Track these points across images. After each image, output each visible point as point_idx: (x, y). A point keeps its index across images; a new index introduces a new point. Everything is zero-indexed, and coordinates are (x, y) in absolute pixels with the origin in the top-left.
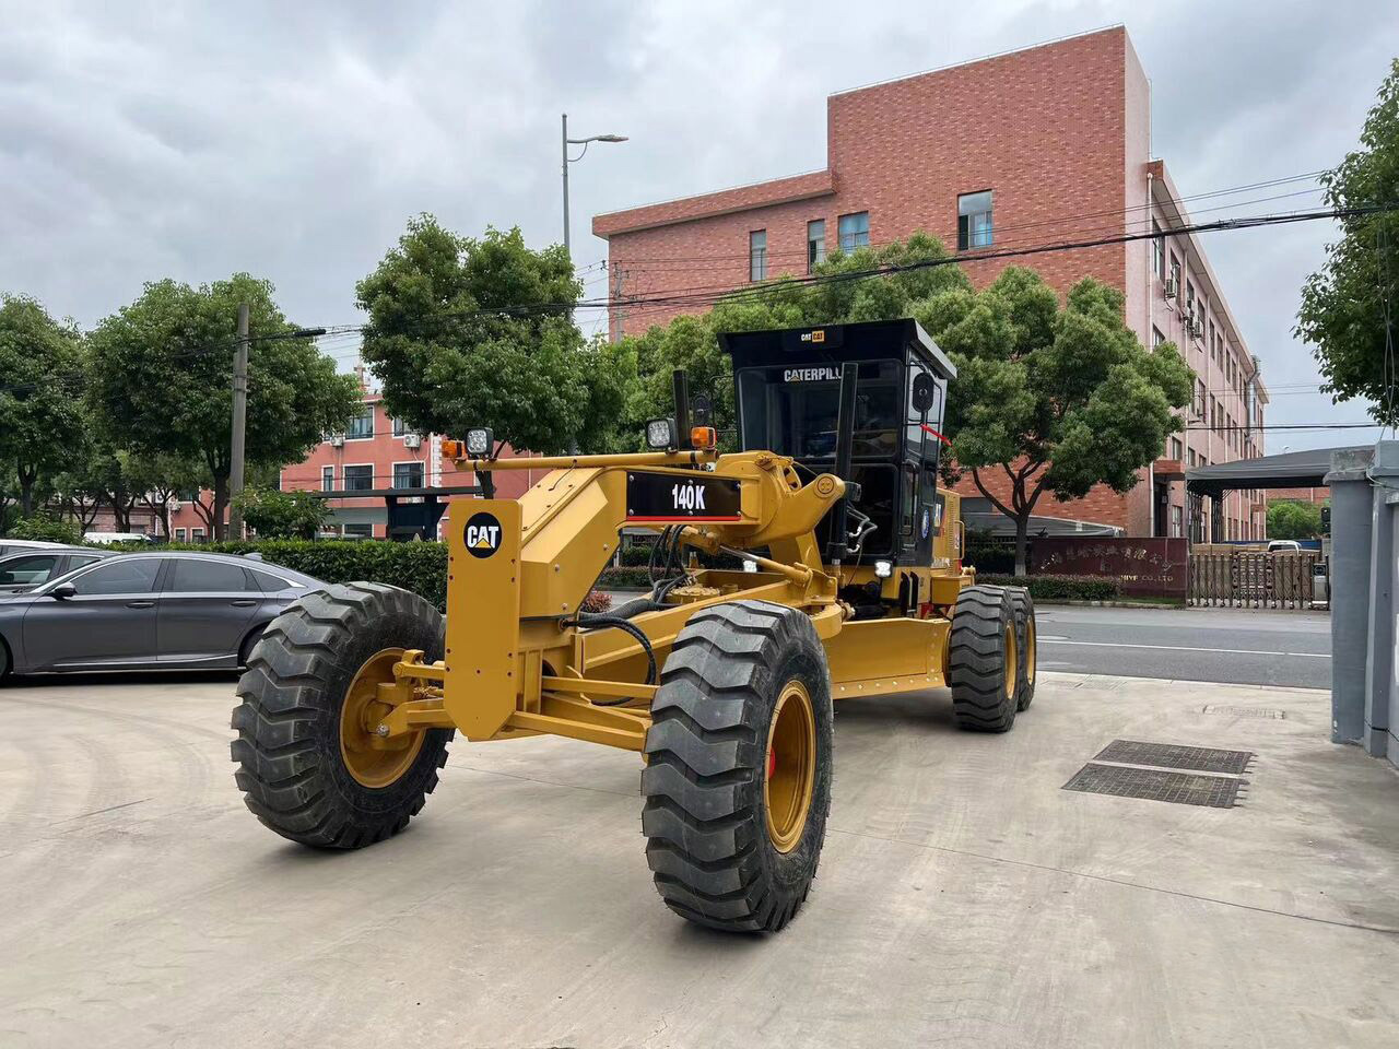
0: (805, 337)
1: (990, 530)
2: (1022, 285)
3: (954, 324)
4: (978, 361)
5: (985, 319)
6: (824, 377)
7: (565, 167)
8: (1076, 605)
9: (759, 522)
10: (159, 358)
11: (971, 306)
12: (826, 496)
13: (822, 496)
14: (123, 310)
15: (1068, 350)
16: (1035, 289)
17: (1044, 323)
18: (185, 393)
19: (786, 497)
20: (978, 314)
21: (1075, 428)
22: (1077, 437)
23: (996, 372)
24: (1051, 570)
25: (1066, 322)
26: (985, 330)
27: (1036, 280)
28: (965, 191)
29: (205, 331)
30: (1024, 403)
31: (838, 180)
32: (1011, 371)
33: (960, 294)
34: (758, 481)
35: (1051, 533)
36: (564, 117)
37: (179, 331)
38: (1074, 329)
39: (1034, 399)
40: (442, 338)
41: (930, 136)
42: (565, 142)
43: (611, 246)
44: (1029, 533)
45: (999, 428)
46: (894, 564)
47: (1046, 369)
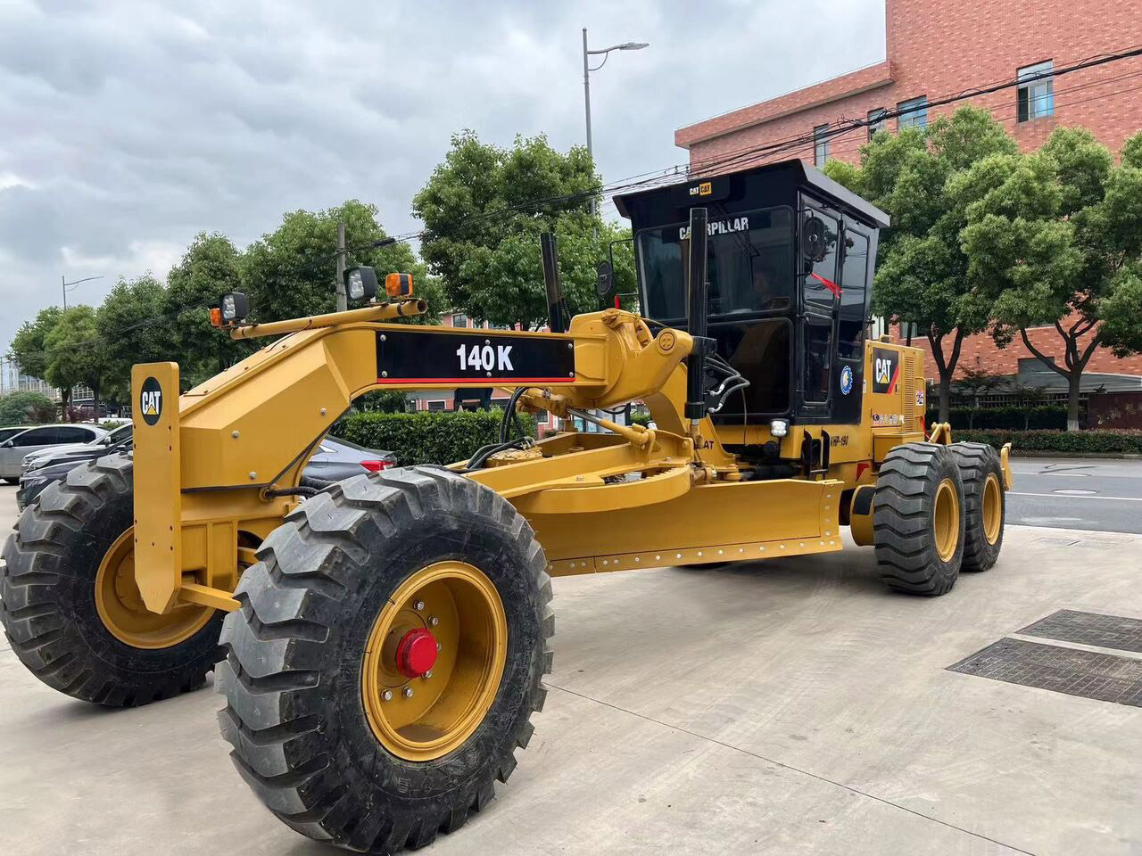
0: (693, 191)
1: (1044, 388)
2: (1072, 146)
3: (995, 188)
4: (1020, 221)
5: (1027, 180)
6: (717, 231)
7: (586, 76)
8: (1130, 458)
9: (605, 383)
10: (288, 272)
11: (1013, 170)
12: (669, 352)
13: (665, 352)
14: (265, 237)
15: (1120, 205)
16: (1084, 148)
17: (1095, 181)
18: (307, 299)
19: (631, 355)
20: (1020, 176)
21: (1125, 282)
22: (1128, 291)
23: (1039, 230)
24: (1111, 424)
25: (1118, 177)
26: (1028, 191)
27: (1087, 139)
28: (1025, 64)
29: (321, 250)
30: (1071, 260)
31: (896, 69)
32: (1059, 230)
33: (999, 158)
34: (604, 340)
35: (1110, 389)
36: (585, 30)
37: (301, 250)
38: (1127, 184)
39: (1083, 256)
40: (479, 238)
41: (988, 16)
42: (586, 53)
43: (691, 154)
44: (1082, 389)
45: (1044, 287)
46: (792, 422)
47: (1096, 225)
